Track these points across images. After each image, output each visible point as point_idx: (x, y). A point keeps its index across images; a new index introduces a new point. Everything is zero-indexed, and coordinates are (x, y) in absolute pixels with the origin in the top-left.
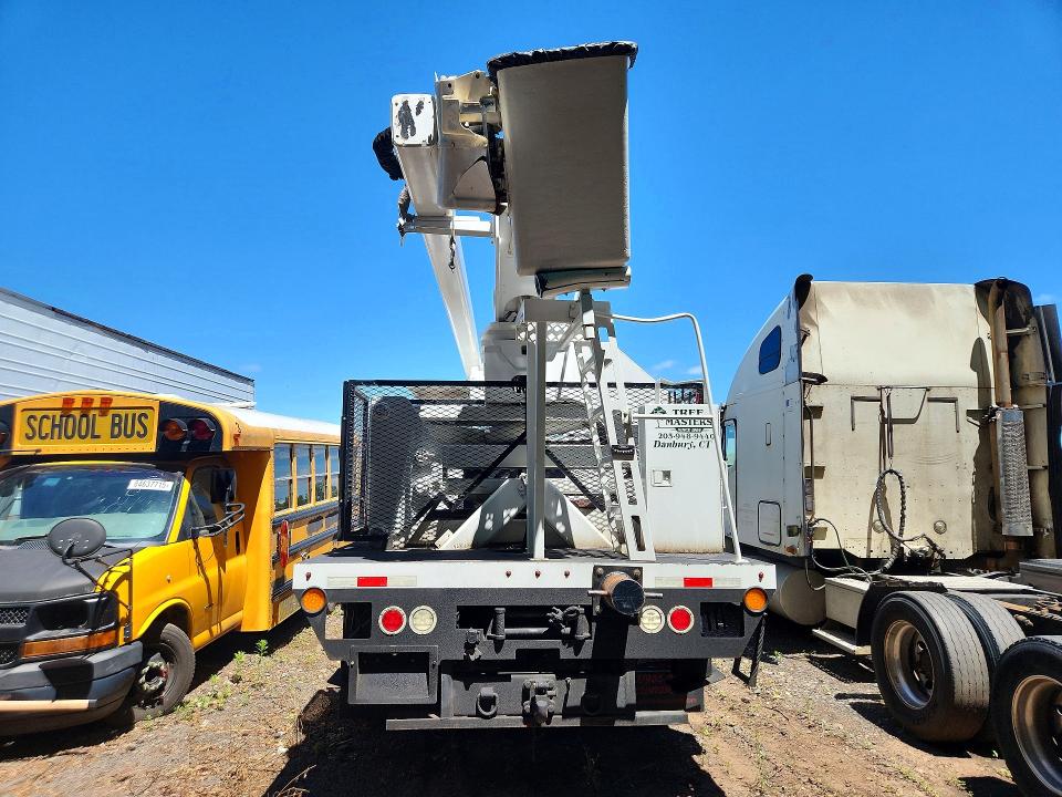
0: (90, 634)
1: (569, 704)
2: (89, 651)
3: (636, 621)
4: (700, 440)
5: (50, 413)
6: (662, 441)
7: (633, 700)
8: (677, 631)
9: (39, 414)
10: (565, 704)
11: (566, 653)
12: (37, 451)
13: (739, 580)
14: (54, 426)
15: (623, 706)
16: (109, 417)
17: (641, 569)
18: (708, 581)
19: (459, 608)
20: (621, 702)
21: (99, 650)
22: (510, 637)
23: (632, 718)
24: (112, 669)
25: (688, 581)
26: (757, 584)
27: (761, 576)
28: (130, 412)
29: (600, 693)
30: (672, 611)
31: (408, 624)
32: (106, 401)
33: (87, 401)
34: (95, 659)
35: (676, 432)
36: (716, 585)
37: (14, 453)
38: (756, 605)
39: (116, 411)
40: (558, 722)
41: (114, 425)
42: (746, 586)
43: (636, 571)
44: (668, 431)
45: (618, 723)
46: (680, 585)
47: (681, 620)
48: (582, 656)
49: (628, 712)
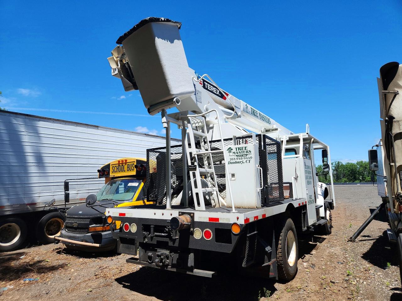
0: (103, 226)
1: (173, 262)
2: (103, 231)
3: (192, 233)
4: (246, 159)
5: (116, 165)
6: (231, 161)
7: (193, 265)
8: (206, 239)
9: (114, 166)
10: (172, 262)
11: (171, 244)
12: (114, 176)
13: (229, 219)
14: (117, 169)
15: (190, 266)
16: (127, 165)
17: (193, 213)
18: (217, 219)
19: (143, 225)
20: (189, 265)
21: (106, 231)
22: (157, 236)
23: (192, 272)
24: (107, 236)
25: (211, 219)
26: (236, 221)
27: (238, 218)
28: (131, 163)
29: (183, 260)
30: (204, 231)
31: (130, 229)
32: (126, 161)
33: (122, 161)
34: (103, 233)
35: (236, 157)
36: (220, 221)
37: (110, 177)
38: (236, 230)
39: (129, 164)
40: (169, 268)
41: (128, 167)
42: (232, 222)
43: (192, 214)
44: (233, 157)
45: (188, 273)
46: (207, 220)
47: (207, 234)
48: (175, 245)
49: (191, 269)
